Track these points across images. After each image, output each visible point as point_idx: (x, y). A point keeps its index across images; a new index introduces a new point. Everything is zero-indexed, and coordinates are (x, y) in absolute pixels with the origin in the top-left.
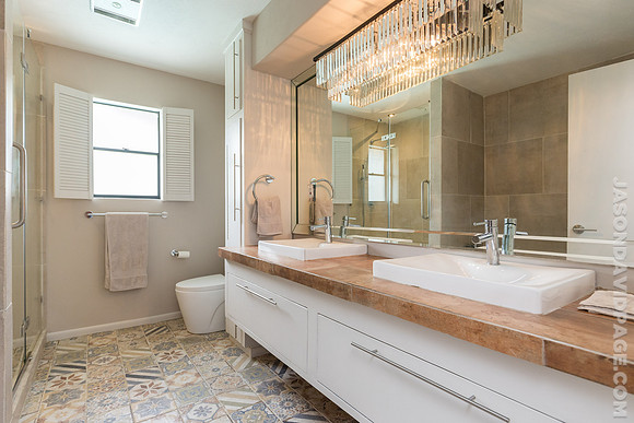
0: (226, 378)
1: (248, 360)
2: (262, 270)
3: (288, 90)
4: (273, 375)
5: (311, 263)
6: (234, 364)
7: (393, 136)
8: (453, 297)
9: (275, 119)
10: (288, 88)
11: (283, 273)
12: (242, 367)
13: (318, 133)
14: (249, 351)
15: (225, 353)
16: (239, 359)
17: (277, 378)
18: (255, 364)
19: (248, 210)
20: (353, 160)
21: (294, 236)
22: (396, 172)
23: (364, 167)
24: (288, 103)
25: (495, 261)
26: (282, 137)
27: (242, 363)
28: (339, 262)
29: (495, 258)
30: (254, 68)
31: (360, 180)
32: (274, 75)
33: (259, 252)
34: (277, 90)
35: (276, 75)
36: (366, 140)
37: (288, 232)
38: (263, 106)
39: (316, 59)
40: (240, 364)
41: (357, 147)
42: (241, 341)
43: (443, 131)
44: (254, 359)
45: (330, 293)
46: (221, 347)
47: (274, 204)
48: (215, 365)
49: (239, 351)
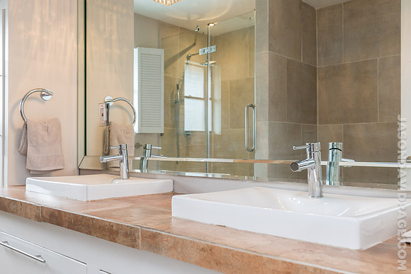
2: (26, 216)
5: (95, 204)
7: (213, 49)
8: (264, 235)
9: (54, 15)
11: (54, 218)
13: (114, 37)
19: (14, 136)
20: (166, 78)
21: (81, 172)
22: (218, 96)
23: (180, 87)
25: (317, 193)
26: (65, 38)
28: (132, 202)
29: (317, 189)
31: (174, 104)
33: (27, 193)
36: (182, 53)
37: (72, 166)
41: (169, 62)
43: (270, 45)
45: (114, 240)
47: (52, 128)
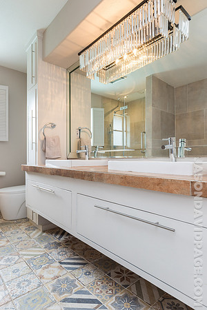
0: (25, 242)
1: (40, 232)
2: (46, 174)
3: (65, 75)
4: (55, 239)
6: (31, 235)
7: (127, 107)
9: (57, 91)
10: (65, 74)
11: (58, 173)
12: (36, 236)
13: (82, 101)
14: (41, 228)
15: (26, 229)
16: (35, 232)
17: (57, 241)
18: (44, 234)
19: (40, 143)
20: (105, 121)
22: (129, 130)
23: (111, 126)
24: (65, 82)
26: (61, 101)
27: (36, 234)
30: (44, 59)
31: (109, 133)
32: (56, 65)
33: (46, 165)
34: (58, 74)
35: (58, 65)
36: (112, 110)
37: (65, 156)
38: (50, 82)
39: (79, 54)
40: (34, 235)
41: (107, 115)
42: (36, 221)
43: (153, 104)
44: (44, 232)
45: (83, 179)
46: (23, 227)
47: (56, 140)
48: (19, 236)
49: (35, 228)
